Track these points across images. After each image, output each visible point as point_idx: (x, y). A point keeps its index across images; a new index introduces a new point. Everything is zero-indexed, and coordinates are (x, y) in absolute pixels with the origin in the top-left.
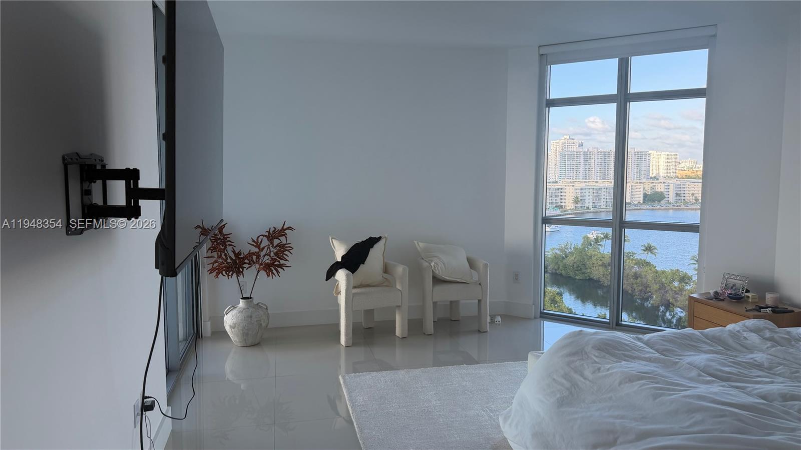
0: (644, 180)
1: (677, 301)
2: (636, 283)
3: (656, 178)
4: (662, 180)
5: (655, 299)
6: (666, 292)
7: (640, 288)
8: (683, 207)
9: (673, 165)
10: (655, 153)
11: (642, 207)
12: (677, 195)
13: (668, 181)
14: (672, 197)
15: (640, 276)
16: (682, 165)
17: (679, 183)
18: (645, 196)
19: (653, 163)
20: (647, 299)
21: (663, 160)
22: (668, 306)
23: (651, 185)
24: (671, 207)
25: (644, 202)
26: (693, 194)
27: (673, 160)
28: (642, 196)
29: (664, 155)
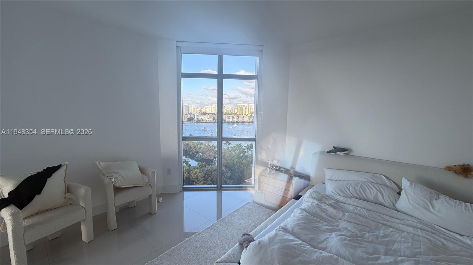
0: (187, 114)
1: (200, 151)
2: (187, 147)
3: (190, 113)
4: (193, 114)
5: (193, 151)
6: (196, 148)
7: (189, 148)
8: (199, 122)
9: (195, 109)
10: (190, 105)
11: (187, 122)
12: (197, 118)
13: (194, 114)
14: (196, 119)
15: (189, 144)
16: (198, 109)
17: (197, 115)
18: (188, 119)
19: (190, 108)
20: (191, 151)
21: (192, 108)
22: (197, 153)
23: (190, 115)
24: (196, 122)
25: (188, 120)
26: (201, 118)
27: (195, 108)
28: (187, 119)
29: (193, 106)
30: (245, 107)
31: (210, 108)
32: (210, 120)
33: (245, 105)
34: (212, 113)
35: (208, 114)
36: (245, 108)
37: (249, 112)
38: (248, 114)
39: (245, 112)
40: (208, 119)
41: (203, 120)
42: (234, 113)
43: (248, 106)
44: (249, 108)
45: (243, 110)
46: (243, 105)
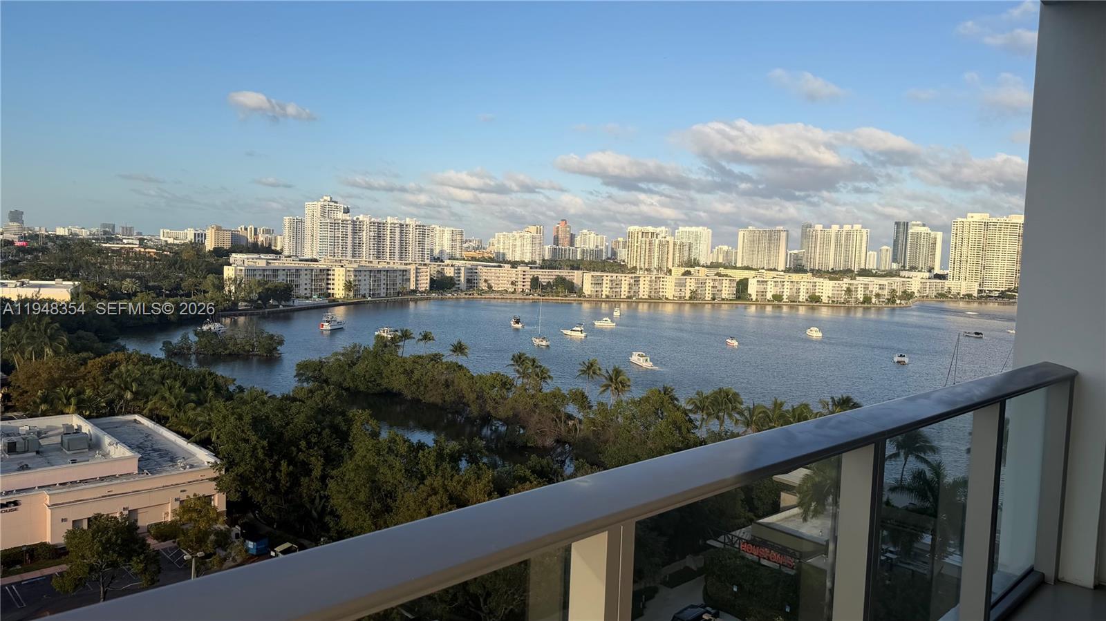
0: (427, 262)
2: (448, 393)
3: (441, 259)
4: (450, 262)
8: (476, 296)
9: (458, 244)
10: (438, 228)
11: (429, 296)
12: (469, 281)
13: (456, 263)
14: (463, 285)
16: (467, 245)
17: (470, 266)
18: (432, 281)
19: (436, 240)
21: (447, 237)
23: (438, 268)
24: (463, 295)
25: (430, 286)
26: (485, 281)
27: (458, 237)
28: (428, 281)
29: (448, 231)
30: (660, 237)
31: (518, 243)
32: (519, 288)
33: (658, 230)
34: (523, 262)
35: (514, 264)
36: (661, 244)
37: (677, 261)
38: (670, 267)
39: (660, 259)
40: (513, 283)
41: (490, 287)
42: (612, 265)
43: (673, 234)
44: (675, 245)
45: (650, 252)
46: (650, 229)
